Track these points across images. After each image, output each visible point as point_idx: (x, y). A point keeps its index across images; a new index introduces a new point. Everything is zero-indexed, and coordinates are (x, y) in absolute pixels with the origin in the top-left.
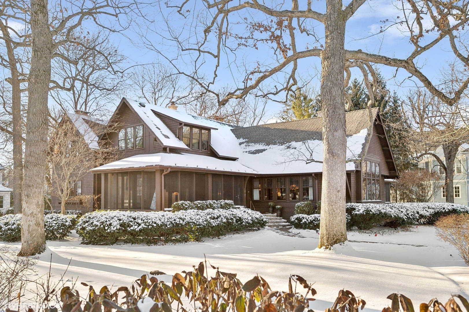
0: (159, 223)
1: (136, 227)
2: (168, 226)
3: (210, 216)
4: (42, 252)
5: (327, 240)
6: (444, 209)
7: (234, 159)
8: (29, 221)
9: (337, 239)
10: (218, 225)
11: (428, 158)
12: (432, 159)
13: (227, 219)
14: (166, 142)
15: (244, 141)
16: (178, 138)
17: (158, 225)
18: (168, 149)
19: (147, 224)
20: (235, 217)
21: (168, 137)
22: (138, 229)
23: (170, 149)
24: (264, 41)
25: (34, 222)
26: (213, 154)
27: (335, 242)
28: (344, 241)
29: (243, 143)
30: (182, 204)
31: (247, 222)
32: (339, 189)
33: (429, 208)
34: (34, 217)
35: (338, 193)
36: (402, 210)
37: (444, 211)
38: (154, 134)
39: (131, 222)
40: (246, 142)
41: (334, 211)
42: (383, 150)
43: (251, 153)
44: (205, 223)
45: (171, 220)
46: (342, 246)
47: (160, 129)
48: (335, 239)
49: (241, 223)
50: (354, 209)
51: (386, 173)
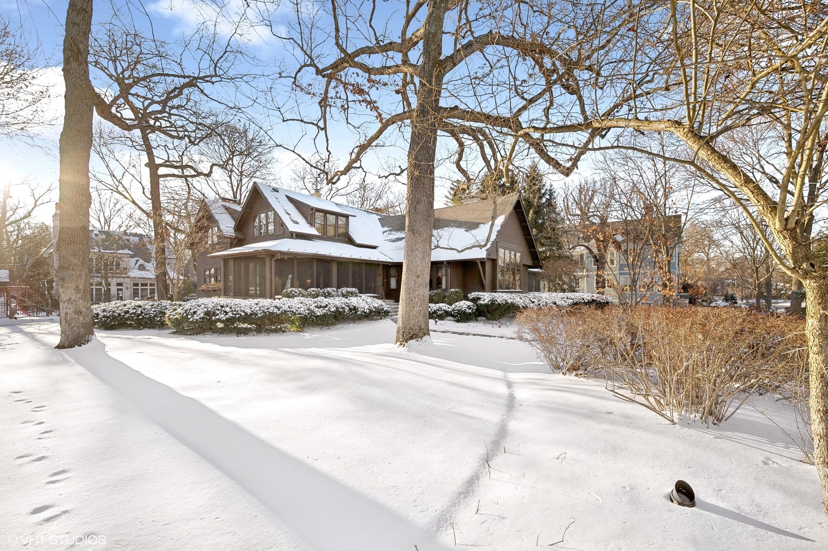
0: (249, 312)
1: (222, 316)
2: (259, 315)
3: (316, 304)
4: (84, 344)
5: (403, 335)
6: (583, 299)
7: (374, 248)
8: (66, 308)
9: (414, 334)
10: (324, 315)
11: (580, 250)
12: (585, 252)
13: (337, 308)
14: (292, 228)
15: (388, 229)
16: (310, 224)
17: (246, 314)
18: (294, 235)
19: (235, 313)
20: (347, 306)
21: (297, 223)
22: (224, 318)
23: (296, 235)
24: (357, 102)
25: (73, 309)
26: (350, 241)
27: (411, 338)
28: (422, 337)
29: (386, 231)
30: (291, 292)
31: (363, 312)
32: (419, 273)
33: (567, 298)
34: (72, 304)
35: (417, 279)
36: (534, 300)
37: (583, 301)
38: (281, 219)
39: (218, 310)
40: (390, 230)
41: (412, 300)
42: (526, 239)
43: (391, 241)
44: (307, 312)
45: (263, 309)
46: (419, 342)
47: (289, 215)
48: (411, 334)
49: (356, 312)
50: (479, 299)
51: (529, 263)
